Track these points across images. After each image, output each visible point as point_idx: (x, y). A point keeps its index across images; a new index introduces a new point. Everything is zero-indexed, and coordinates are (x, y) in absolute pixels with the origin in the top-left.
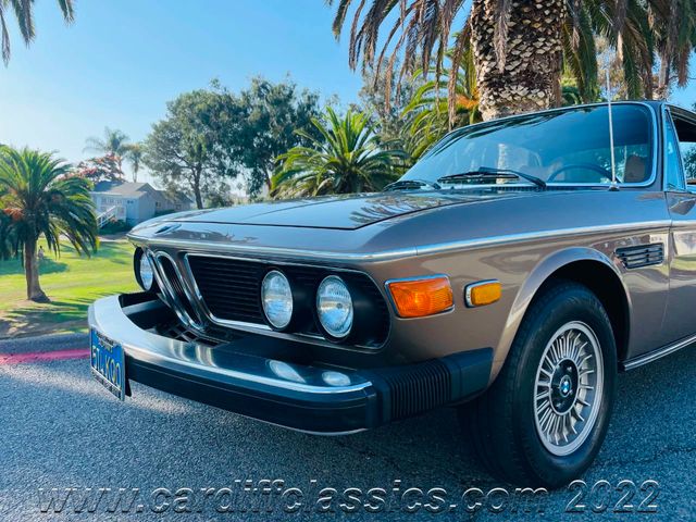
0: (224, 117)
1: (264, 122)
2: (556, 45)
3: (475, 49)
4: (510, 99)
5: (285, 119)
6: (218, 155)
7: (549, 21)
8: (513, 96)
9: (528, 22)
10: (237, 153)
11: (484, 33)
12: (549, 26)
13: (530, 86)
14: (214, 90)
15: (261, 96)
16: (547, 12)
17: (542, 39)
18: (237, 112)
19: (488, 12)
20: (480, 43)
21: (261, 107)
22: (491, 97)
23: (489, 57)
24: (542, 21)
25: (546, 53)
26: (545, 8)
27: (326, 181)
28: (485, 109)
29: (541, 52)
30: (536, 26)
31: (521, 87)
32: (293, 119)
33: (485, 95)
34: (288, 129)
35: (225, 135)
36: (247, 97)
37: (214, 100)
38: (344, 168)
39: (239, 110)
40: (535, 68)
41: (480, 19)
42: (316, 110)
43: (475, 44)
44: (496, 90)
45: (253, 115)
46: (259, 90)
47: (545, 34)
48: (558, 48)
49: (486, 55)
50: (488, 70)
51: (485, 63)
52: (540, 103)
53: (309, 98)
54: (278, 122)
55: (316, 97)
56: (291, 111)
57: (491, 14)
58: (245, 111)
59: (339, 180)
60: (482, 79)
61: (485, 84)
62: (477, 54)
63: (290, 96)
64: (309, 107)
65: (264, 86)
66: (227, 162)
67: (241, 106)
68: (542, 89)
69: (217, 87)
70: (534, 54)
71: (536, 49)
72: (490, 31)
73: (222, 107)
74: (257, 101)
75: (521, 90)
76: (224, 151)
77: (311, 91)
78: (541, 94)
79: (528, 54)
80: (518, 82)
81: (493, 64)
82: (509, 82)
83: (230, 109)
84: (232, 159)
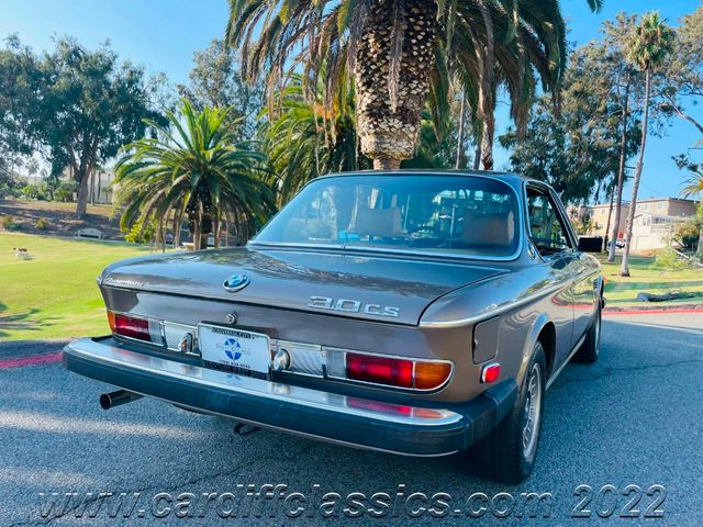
0: (22, 82)
1: (75, 93)
2: (425, 88)
3: (357, 79)
4: (388, 129)
5: (101, 93)
6: (11, 126)
7: (422, 67)
8: (390, 127)
9: (406, 65)
10: (35, 126)
11: (368, 68)
12: (421, 71)
13: (404, 120)
14: (11, 47)
15: (70, 63)
16: (421, 59)
17: (415, 82)
18: (36, 76)
19: (372, 50)
20: (363, 76)
21: (69, 75)
22: (371, 126)
23: (371, 90)
24: (417, 65)
25: (418, 94)
26: (420, 55)
27: (181, 178)
28: (364, 134)
29: (414, 92)
30: (412, 69)
31: (397, 121)
32: (111, 94)
33: (366, 123)
34: (104, 106)
35: (21, 104)
36: (52, 61)
37: (11, 61)
38: (198, 164)
39: (41, 75)
40: (409, 105)
41: (365, 55)
42: (139, 87)
43: (359, 75)
44: (376, 120)
45: (62, 84)
46: (70, 56)
47: (419, 79)
48: (428, 91)
49: (369, 87)
50: (369, 101)
51: (368, 95)
52: (411, 136)
53: (132, 73)
54: (93, 96)
55: (140, 73)
56: (107, 83)
57: (375, 52)
58: (48, 78)
59: (197, 179)
60: (364, 108)
61: (366, 113)
62: (360, 85)
63: (108, 68)
64: (131, 83)
65: (75, 52)
66: (21, 135)
67: (42, 70)
68: (413, 124)
69: (16, 45)
70: (409, 93)
71: (410, 89)
72: (373, 67)
73: (19, 70)
74: (65, 68)
75: (397, 123)
76: (17, 123)
77: (135, 65)
78: (412, 129)
79: (404, 93)
80: (395, 116)
81: (375, 97)
82: (388, 114)
83: (30, 74)
84: (29, 133)
